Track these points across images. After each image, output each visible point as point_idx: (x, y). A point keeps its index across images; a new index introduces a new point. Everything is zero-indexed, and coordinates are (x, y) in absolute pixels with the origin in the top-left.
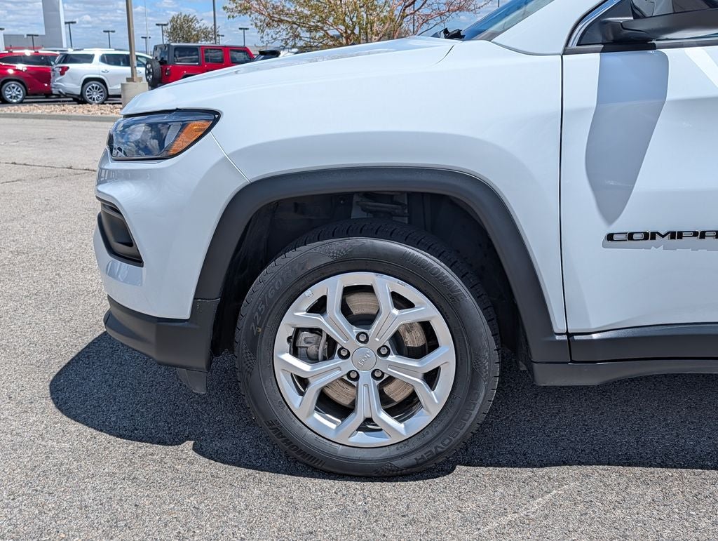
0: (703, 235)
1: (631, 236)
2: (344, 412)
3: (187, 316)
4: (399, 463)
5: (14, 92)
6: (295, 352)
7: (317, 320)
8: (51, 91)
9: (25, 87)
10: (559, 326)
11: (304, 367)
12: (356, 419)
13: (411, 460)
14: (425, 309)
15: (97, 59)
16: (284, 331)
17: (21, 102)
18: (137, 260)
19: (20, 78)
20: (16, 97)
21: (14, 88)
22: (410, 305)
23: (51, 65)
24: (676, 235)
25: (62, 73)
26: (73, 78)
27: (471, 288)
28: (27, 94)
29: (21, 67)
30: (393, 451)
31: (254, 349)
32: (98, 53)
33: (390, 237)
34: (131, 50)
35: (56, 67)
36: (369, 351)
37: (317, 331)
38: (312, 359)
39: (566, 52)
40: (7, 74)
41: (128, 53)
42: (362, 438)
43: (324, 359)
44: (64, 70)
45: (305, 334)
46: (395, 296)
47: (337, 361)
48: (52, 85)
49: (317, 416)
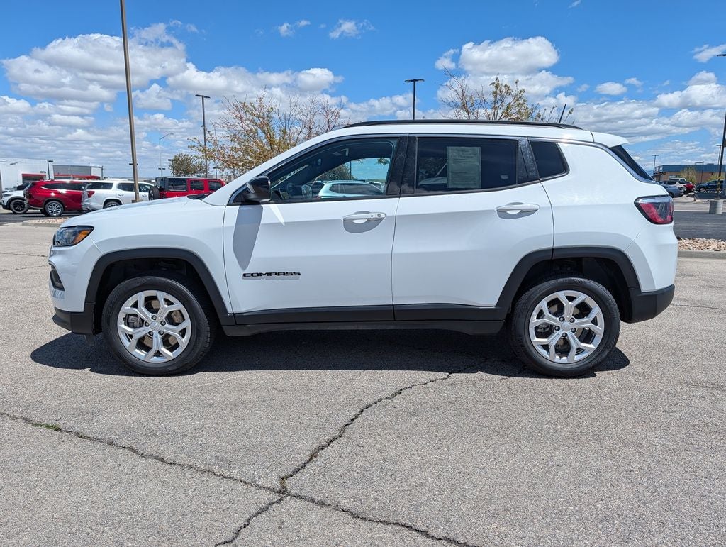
0: (279, 274)
1: (252, 275)
2: (148, 349)
3: (82, 311)
4: (170, 369)
5: (55, 209)
6: (128, 325)
7: (136, 311)
8: (82, 209)
9: (62, 205)
10: (230, 310)
11: (130, 330)
12: (152, 352)
13: (175, 367)
14: (178, 306)
15: (115, 186)
16: (121, 316)
17: (60, 216)
18: (62, 288)
19: (60, 199)
20: (56, 212)
21: (54, 205)
22: (172, 304)
23: (83, 190)
24: (269, 274)
25: (89, 196)
26: (97, 200)
27: (195, 296)
28: (64, 210)
29: (63, 191)
30: (169, 364)
31: (108, 323)
32: (116, 182)
33: (162, 276)
34: (135, 181)
35: (86, 191)
36: (157, 324)
37: (135, 315)
38: (134, 327)
39: (228, 205)
40: (51, 196)
41: (133, 182)
42: (155, 359)
43: (140, 327)
44: (90, 194)
45: (132, 317)
46: (166, 300)
47: (144, 328)
48: (82, 204)
49: (137, 350)
